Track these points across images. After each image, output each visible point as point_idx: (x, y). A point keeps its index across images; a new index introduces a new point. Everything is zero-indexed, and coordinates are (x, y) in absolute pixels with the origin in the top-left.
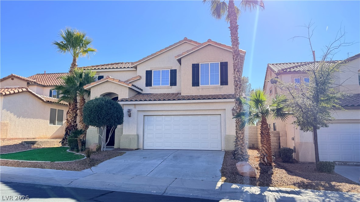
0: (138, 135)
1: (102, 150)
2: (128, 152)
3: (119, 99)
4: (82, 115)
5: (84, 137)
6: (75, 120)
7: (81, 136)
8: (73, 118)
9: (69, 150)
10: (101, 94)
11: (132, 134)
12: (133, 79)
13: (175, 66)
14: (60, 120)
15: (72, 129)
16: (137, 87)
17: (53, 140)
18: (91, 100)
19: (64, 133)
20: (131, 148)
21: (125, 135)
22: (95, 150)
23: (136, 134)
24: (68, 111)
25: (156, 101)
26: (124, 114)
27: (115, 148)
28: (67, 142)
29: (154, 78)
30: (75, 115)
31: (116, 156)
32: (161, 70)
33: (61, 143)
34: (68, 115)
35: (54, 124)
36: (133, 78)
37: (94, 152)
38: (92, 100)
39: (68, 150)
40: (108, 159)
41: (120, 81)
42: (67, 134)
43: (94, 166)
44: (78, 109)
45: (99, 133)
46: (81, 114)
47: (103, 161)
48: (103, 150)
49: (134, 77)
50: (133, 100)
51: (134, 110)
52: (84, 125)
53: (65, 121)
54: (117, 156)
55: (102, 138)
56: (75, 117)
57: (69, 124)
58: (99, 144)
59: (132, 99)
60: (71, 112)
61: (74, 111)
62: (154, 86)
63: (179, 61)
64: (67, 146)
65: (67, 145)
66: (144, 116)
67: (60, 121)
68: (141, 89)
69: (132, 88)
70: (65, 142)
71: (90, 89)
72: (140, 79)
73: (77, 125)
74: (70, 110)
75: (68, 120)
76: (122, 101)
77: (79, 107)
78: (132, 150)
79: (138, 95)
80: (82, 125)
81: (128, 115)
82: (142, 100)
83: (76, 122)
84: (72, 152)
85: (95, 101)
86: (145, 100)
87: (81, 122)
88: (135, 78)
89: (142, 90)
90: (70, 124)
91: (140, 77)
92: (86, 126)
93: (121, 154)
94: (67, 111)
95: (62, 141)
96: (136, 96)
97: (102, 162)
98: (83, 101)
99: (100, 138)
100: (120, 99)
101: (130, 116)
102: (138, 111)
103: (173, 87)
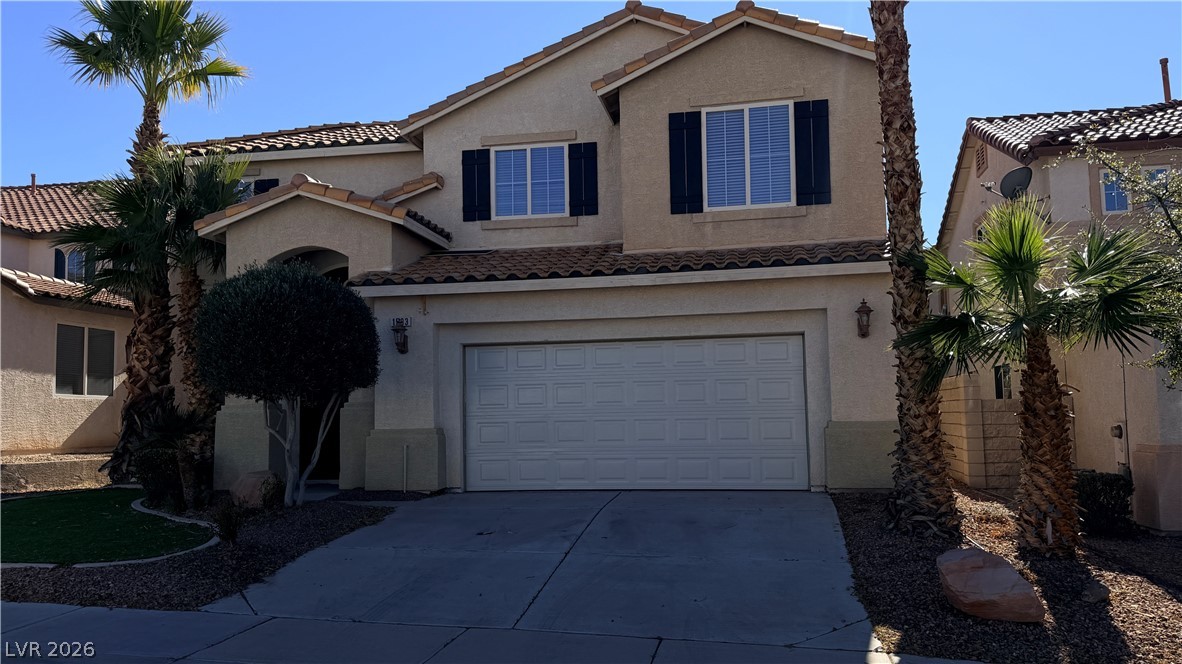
0: (441, 433)
1: (287, 499)
2: (403, 507)
3: (352, 274)
4: (194, 349)
5: (204, 443)
6: (163, 373)
7: (193, 440)
8: (154, 361)
9: (142, 504)
10: (271, 257)
11: (413, 428)
12: (406, 189)
13: (591, 127)
14: (102, 374)
15: (153, 412)
16: (428, 224)
17: (72, 458)
18: (231, 281)
19: (119, 427)
20: (414, 488)
21: (385, 431)
22: (256, 501)
23: (433, 426)
24: (134, 334)
25: (519, 279)
26: (381, 338)
27: (341, 487)
28: (131, 468)
29: (497, 181)
30: (163, 348)
31: (352, 530)
32: (528, 147)
33: (106, 472)
34: (134, 350)
35: (78, 390)
36: (406, 184)
37: (253, 512)
38: (236, 279)
39: (136, 505)
40: (319, 545)
41: (351, 197)
42: (130, 430)
43: (257, 580)
44: (174, 323)
45: (272, 426)
46: (188, 343)
47: (300, 554)
48: (294, 502)
49: (413, 182)
50: (414, 276)
51: (422, 323)
52: (202, 393)
53: (119, 380)
54: (358, 527)
55: (287, 447)
56: (164, 360)
57: (137, 391)
58: (275, 475)
59: (410, 276)
60: (145, 338)
61: (159, 332)
62: (501, 218)
63: (612, 103)
64: (133, 483)
65: (133, 480)
66: (465, 346)
67: (101, 378)
68: (443, 230)
69: (408, 226)
70: (124, 467)
71: (223, 235)
72: (436, 188)
73: (172, 391)
74: (141, 328)
75: (134, 370)
76: (368, 281)
77: (179, 315)
78: (417, 496)
79: (433, 258)
80: (196, 391)
81: (397, 344)
82: (455, 275)
83: (166, 380)
84: (154, 512)
85: (247, 283)
86: (470, 279)
87: (188, 378)
88: (418, 186)
89: (448, 237)
90: (145, 388)
91: (439, 179)
92: (212, 396)
93: (375, 517)
94: (129, 332)
95: (110, 465)
96: (425, 262)
97: (293, 558)
98: (194, 289)
99: (275, 447)
100: (358, 277)
101: (402, 348)
102: (439, 326)
103: (585, 220)
